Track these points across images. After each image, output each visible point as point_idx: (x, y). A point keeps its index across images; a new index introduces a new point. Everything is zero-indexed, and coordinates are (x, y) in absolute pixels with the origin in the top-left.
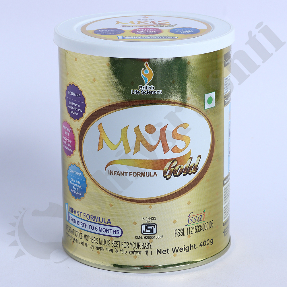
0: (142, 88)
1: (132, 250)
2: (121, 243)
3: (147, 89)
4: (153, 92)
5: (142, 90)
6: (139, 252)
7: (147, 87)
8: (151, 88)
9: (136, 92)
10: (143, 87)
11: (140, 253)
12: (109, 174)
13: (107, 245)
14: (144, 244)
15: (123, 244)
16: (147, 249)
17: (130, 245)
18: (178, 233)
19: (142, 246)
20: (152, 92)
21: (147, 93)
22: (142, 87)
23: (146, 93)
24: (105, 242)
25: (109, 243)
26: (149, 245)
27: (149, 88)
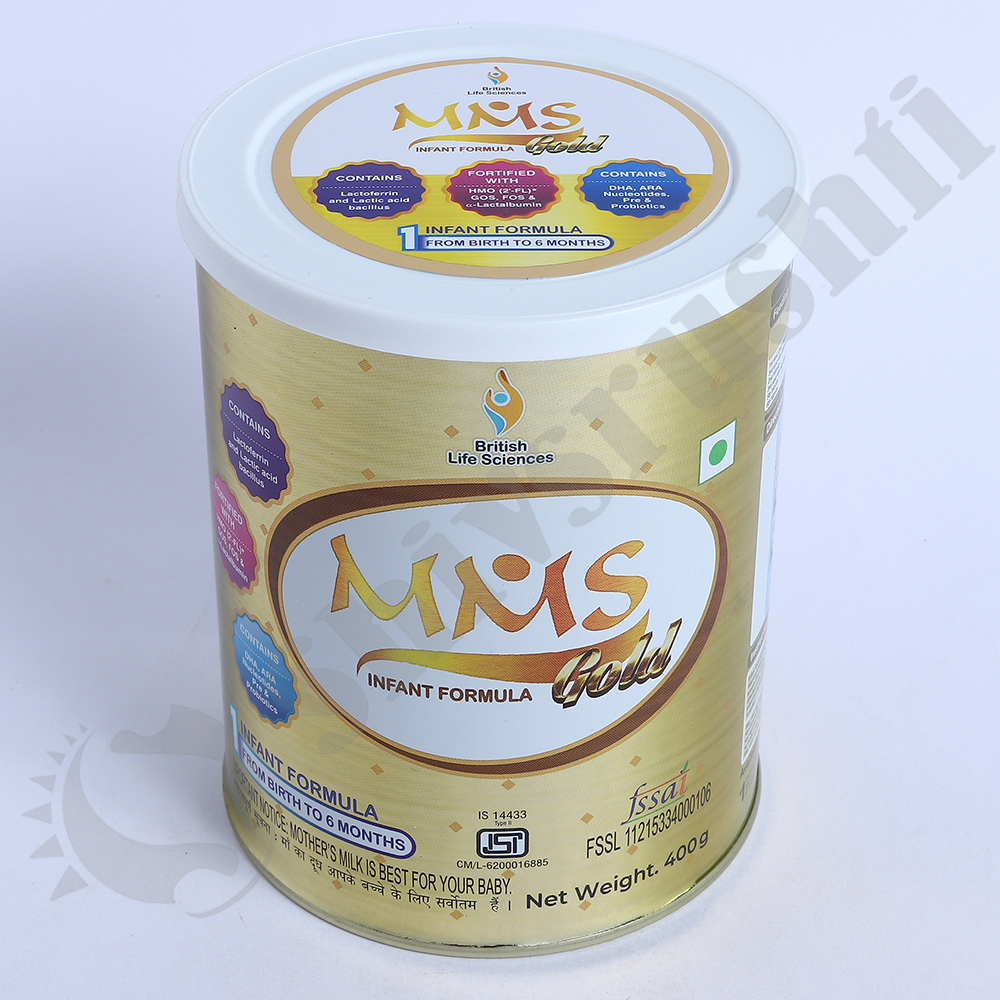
0: (486, 446)
1: (447, 895)
2: (409, 875)
3: (501, 450)
4: (523, 458)
5: (486, 452)
6: (468, 903)
7: (501, 444)
8: (517, 447)
9: (465, 457)
10: (489, 446)
11: (473, 904)
12: (370, 685)
13: (365, 871)
14: (487, 882)
15: (416, 876)
16: (496, 896)
17: (438, 883)
18: (596, 847)
19: (480, 886)
20: (518, 458)
21: (502, 461)
22: (484, 444)
23: (497, 461)
24: (358, 864)
25: (370, 869)
26: (503, 886)
27: (509, 448)
